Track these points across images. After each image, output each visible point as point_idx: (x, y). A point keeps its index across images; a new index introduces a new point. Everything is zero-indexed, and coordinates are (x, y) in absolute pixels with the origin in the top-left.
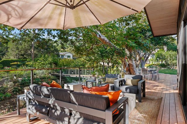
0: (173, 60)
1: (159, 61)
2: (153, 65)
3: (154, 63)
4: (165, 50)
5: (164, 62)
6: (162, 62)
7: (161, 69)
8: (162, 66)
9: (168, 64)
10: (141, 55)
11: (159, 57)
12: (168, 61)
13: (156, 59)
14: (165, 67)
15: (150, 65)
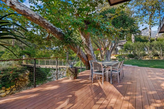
0: (140, 51)
1: (128, 52)
2: (123, 55)
3: (123, 54)
4: (133, 41)
5: (132, 53)
6: (130, 52)
7: (129, 59)
8: (131, 56)
9: (136, 55)
10: (106, 45)
11: (128, 48)
12: (135, 51)
13: (125, 50)
14: (133, 58)
15: (119, 56)
